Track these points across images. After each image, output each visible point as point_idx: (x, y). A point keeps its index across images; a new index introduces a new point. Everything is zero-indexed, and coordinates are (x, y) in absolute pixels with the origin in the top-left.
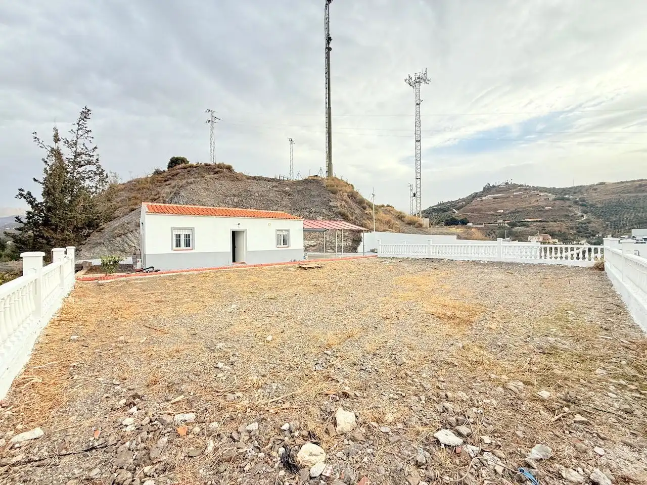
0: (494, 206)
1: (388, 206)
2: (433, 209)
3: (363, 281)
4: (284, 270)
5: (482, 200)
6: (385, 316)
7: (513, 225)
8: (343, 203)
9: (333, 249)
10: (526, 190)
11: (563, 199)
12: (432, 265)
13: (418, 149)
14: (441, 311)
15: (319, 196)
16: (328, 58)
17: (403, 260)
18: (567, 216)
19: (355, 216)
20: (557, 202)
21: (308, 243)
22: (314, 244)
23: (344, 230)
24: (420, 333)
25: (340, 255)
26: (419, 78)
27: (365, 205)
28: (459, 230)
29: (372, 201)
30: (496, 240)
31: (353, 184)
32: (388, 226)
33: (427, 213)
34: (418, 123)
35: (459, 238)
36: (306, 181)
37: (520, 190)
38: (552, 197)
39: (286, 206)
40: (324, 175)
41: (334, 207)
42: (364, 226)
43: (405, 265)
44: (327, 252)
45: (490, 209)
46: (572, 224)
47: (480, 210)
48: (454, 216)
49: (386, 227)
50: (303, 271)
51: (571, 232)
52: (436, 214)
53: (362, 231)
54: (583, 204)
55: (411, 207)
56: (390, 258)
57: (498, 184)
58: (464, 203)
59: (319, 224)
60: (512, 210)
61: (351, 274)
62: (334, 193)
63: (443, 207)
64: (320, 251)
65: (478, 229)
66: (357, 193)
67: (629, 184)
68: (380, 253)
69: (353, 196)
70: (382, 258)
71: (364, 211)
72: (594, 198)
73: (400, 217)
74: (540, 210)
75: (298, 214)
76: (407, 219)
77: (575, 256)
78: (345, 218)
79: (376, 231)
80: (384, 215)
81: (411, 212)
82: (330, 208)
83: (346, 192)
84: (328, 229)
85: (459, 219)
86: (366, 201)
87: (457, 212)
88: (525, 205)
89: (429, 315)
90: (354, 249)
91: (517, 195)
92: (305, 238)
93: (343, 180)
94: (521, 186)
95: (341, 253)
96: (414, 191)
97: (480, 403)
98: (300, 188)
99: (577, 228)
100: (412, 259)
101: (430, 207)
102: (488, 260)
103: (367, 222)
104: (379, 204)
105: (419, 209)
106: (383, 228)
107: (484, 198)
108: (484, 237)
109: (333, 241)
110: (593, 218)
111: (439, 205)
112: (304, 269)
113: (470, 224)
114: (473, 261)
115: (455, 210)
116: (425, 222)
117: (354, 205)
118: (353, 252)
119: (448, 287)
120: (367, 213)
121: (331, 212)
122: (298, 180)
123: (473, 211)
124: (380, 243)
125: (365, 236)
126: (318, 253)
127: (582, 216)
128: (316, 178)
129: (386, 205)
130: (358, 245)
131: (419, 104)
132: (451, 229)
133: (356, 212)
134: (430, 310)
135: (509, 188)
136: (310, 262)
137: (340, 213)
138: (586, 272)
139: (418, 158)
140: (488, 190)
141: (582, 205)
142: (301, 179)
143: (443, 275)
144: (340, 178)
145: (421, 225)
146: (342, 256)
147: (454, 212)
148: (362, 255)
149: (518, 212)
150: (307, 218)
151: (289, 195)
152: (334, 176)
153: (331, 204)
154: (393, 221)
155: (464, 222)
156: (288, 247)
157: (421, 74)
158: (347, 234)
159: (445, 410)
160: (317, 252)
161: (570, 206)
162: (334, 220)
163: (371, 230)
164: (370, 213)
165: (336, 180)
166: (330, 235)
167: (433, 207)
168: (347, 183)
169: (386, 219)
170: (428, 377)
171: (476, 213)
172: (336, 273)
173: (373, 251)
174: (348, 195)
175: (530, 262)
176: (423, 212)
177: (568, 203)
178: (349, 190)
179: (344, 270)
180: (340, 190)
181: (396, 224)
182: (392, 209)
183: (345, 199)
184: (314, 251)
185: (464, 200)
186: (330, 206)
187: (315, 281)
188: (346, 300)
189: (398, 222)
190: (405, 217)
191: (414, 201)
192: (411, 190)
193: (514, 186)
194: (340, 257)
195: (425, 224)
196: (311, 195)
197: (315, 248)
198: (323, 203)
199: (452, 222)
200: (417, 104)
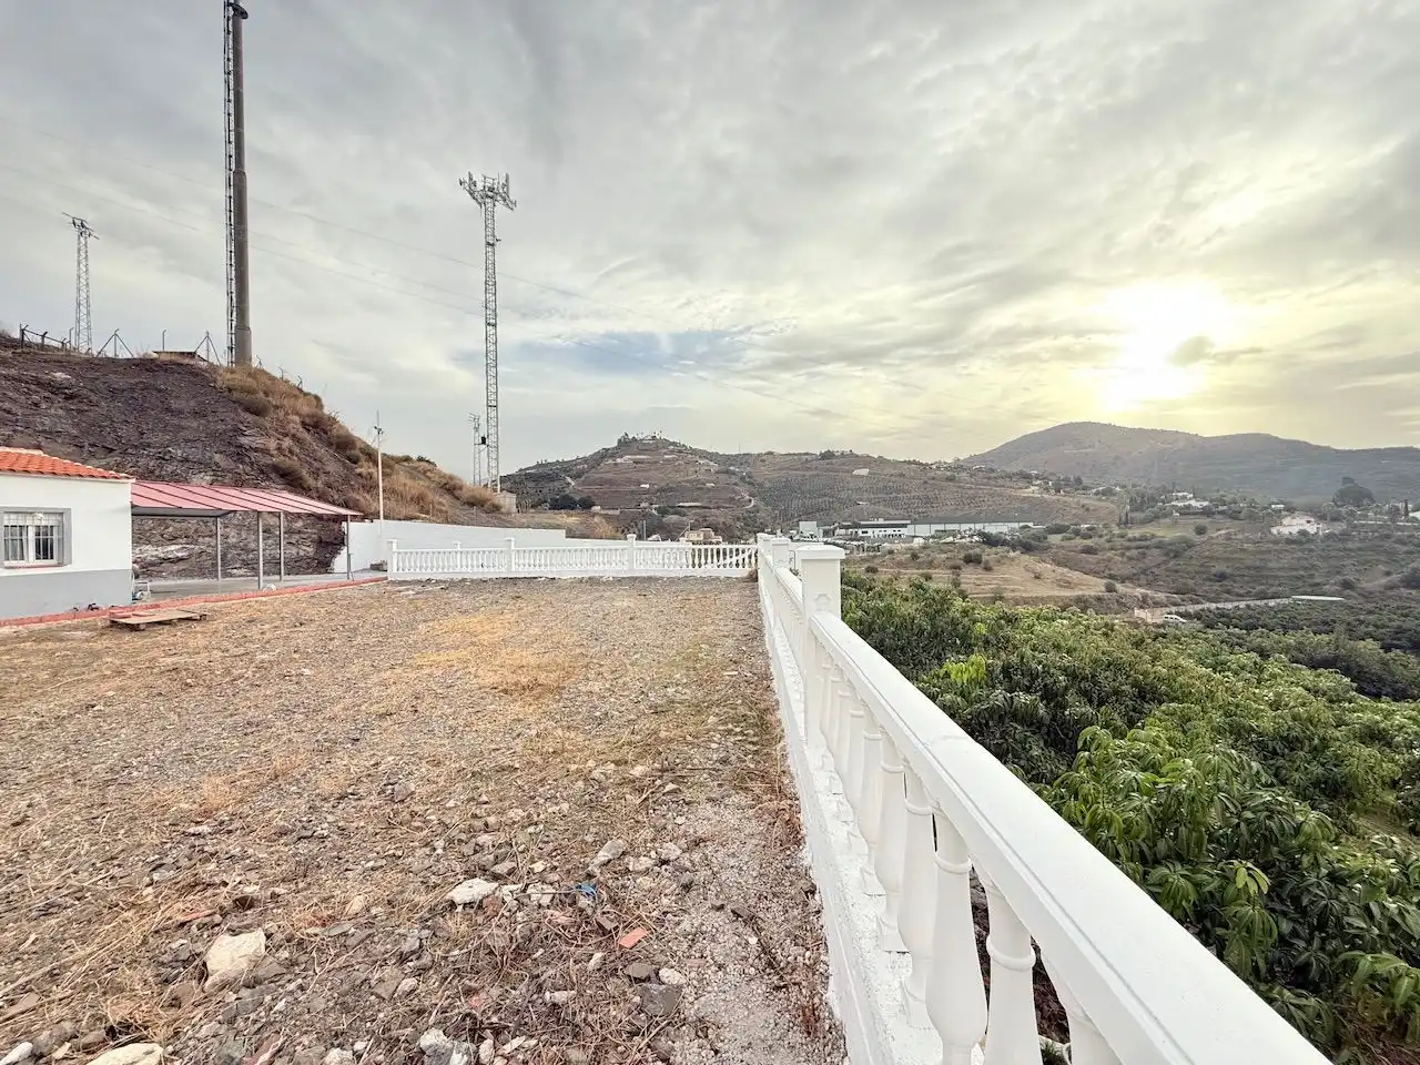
0: (635, 476)
1: (421, 459)
2: (525, 475)
3: (337, 642)
4: (38, 641)
5: (616, 464)
6: (383, 711)
7: (663, 512)
8: (287, 443)
9: (251, 566)
10: (680, 452)
11: (727, 472)
12: (511, 591)
13: (492, 342)
14: (511, 678)
15: (196, 414)
16: (235, 35)
17: (451, 585)
18: (732, 500)
19: (323, 478)
20: (722, 476)
21: (150, 552)
22: (180, 555)
23: (287, 514)
24: (461, 728)
25: (273, 582)
26: (491, 190)
27: (357, 452)
28: (572, 519)
29: (374, 445)
30: (626, 539)
31: (319, 395)
32: (418, 507)
33: (514, 483)
34: (491, 284)
35: (571, 534)
36: (145, 365)
37: (672, 452)
38: (714, 467)
39: (51, 434)
40: (218, 354)
41: (256, 450)
42: (351, 505)
43: (455, 595)
44: (225, 575)
45: (629, 481)
46: (738, 512)
47: (610, 482)
48: (567, 491)
49: (413, 510)
50: (127, 637)
51: (739, 524)
52: (533, 485)
53: (345, 518)
54: (748, 480)
55: (477, 466)
56: (419, 582)
57: (641, 437)
58: (586, 466)
59: (198, 495)
60: (663, 484)
61: (302, 629)
62: (258, 411)
63: (546, 470)
64: (202, 575)
65: (606, 517)
66: (333, 420)
67: (796, 457)
68: (395, 570)
69: (319, 425)
70: (402, 583)
71: (353, 469)
72: (763, 473)
73: (450, 487)
74: (698, 488)
75: (112, 460)
76: (465, 494)
77: (740, 562)
78: (292, 481)
79: (386, 518)
80: (409, 482)
81: (477, 477)
82: (240, 454)
83: (297, 414)
84: (235, 511)
85: (577, 498)
86: (358, 445)
87: (573, 484)
88: (679, 477)
89: (487, 690)
90: (324, 566)
91: (668, 460)
92: (139, 538)
93: (287, 382)
94: (674, 444)
95: (277, 577)
96: (483, 433)
97: (542, 816)
98: (120, 382)
99: (744, 519)
100: (472, 581)
101: (521, 470)
102: (615, 575)
103: (362, 497)
104: (397, 451)
105: (494, 472)
106: (404, 512)
107: (619, 460)
108: (613, 533)
109: (252, 546)
110: (761, 505)
111: (539, 466)
112: (134, 628)
113: (596, 509)
114: (590, 578)
115: (569, 480)
116: (508, 501)
117: (322, 451)
118: (320, 573)
119: (535, 631)
120: (360, 475)
121: (243, 462)
122: (110, 354)
123: (602, 482)
124: (395, 549)
125: (356, 531)
126: (196, 581)
127: (750, 501)
128: (186, 361)
129: (415, 457)
130: (335, 552)
131: (493, 245)
132: (558, 517)
133: (328, 469)
134: (491, 679)
135: (657, 445)
136: (157, 606)
137: (276, 468)
138: (739, 585)
139: (492, 361)
140: (626, 444)
141: (749, 483)
142: (124, 354)
143: (531, 609)
144: (278, 375)
145: (497, 508)
146: (282, 584)
147: (569, 484)
148: (345, 580)
149: (671, 489)
150: (145, 476)
151: (69, 397)
152: (255, 364)
153: (244, 441)
154: (430, 496)
155: (586, 505)
156: (60, 565)
157: (496, 182)
158: (299, 524)
159: (478, 849)
160: (192, 577)
161: (736, 484)
162: (256, 487)
163: (368, 516)
164: (370, 475)
165: (264, 379)
166: (239, 527)
167: (528, 469)
168: (301, 390)
169: (415, 492)
170: (459, 804)
171: (605, 488)
172: (254, 631)
173: (377, 567)
174: (303, 424)
175: (674, 575)
176: (504, 479)
177: (734, 479)
178: (306, 410)
179: (283, 619)
180: (277, 407)
181: (440, 503)
182: (430, 467)
183: (293, 431)
184: (182, 574)
185: (585, 460)
186: (241, 446)
187: (175, 659)
188: (279, 695)
189: (446, 500)
190: (461, 488)
191: (484, 454)
192: (477, 429)
193: (666, 443)
194: (273, 587)
195: (507, 506)
196: (168, 410)
197: (181, 566)
198: (214, 436)
199: (563, 504)
200: (488, 244)
